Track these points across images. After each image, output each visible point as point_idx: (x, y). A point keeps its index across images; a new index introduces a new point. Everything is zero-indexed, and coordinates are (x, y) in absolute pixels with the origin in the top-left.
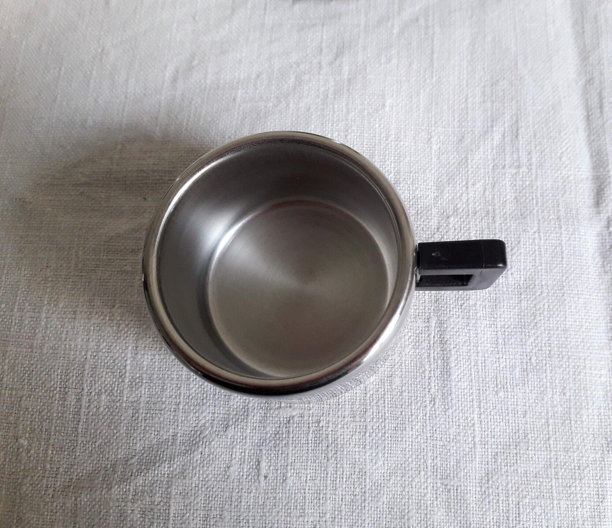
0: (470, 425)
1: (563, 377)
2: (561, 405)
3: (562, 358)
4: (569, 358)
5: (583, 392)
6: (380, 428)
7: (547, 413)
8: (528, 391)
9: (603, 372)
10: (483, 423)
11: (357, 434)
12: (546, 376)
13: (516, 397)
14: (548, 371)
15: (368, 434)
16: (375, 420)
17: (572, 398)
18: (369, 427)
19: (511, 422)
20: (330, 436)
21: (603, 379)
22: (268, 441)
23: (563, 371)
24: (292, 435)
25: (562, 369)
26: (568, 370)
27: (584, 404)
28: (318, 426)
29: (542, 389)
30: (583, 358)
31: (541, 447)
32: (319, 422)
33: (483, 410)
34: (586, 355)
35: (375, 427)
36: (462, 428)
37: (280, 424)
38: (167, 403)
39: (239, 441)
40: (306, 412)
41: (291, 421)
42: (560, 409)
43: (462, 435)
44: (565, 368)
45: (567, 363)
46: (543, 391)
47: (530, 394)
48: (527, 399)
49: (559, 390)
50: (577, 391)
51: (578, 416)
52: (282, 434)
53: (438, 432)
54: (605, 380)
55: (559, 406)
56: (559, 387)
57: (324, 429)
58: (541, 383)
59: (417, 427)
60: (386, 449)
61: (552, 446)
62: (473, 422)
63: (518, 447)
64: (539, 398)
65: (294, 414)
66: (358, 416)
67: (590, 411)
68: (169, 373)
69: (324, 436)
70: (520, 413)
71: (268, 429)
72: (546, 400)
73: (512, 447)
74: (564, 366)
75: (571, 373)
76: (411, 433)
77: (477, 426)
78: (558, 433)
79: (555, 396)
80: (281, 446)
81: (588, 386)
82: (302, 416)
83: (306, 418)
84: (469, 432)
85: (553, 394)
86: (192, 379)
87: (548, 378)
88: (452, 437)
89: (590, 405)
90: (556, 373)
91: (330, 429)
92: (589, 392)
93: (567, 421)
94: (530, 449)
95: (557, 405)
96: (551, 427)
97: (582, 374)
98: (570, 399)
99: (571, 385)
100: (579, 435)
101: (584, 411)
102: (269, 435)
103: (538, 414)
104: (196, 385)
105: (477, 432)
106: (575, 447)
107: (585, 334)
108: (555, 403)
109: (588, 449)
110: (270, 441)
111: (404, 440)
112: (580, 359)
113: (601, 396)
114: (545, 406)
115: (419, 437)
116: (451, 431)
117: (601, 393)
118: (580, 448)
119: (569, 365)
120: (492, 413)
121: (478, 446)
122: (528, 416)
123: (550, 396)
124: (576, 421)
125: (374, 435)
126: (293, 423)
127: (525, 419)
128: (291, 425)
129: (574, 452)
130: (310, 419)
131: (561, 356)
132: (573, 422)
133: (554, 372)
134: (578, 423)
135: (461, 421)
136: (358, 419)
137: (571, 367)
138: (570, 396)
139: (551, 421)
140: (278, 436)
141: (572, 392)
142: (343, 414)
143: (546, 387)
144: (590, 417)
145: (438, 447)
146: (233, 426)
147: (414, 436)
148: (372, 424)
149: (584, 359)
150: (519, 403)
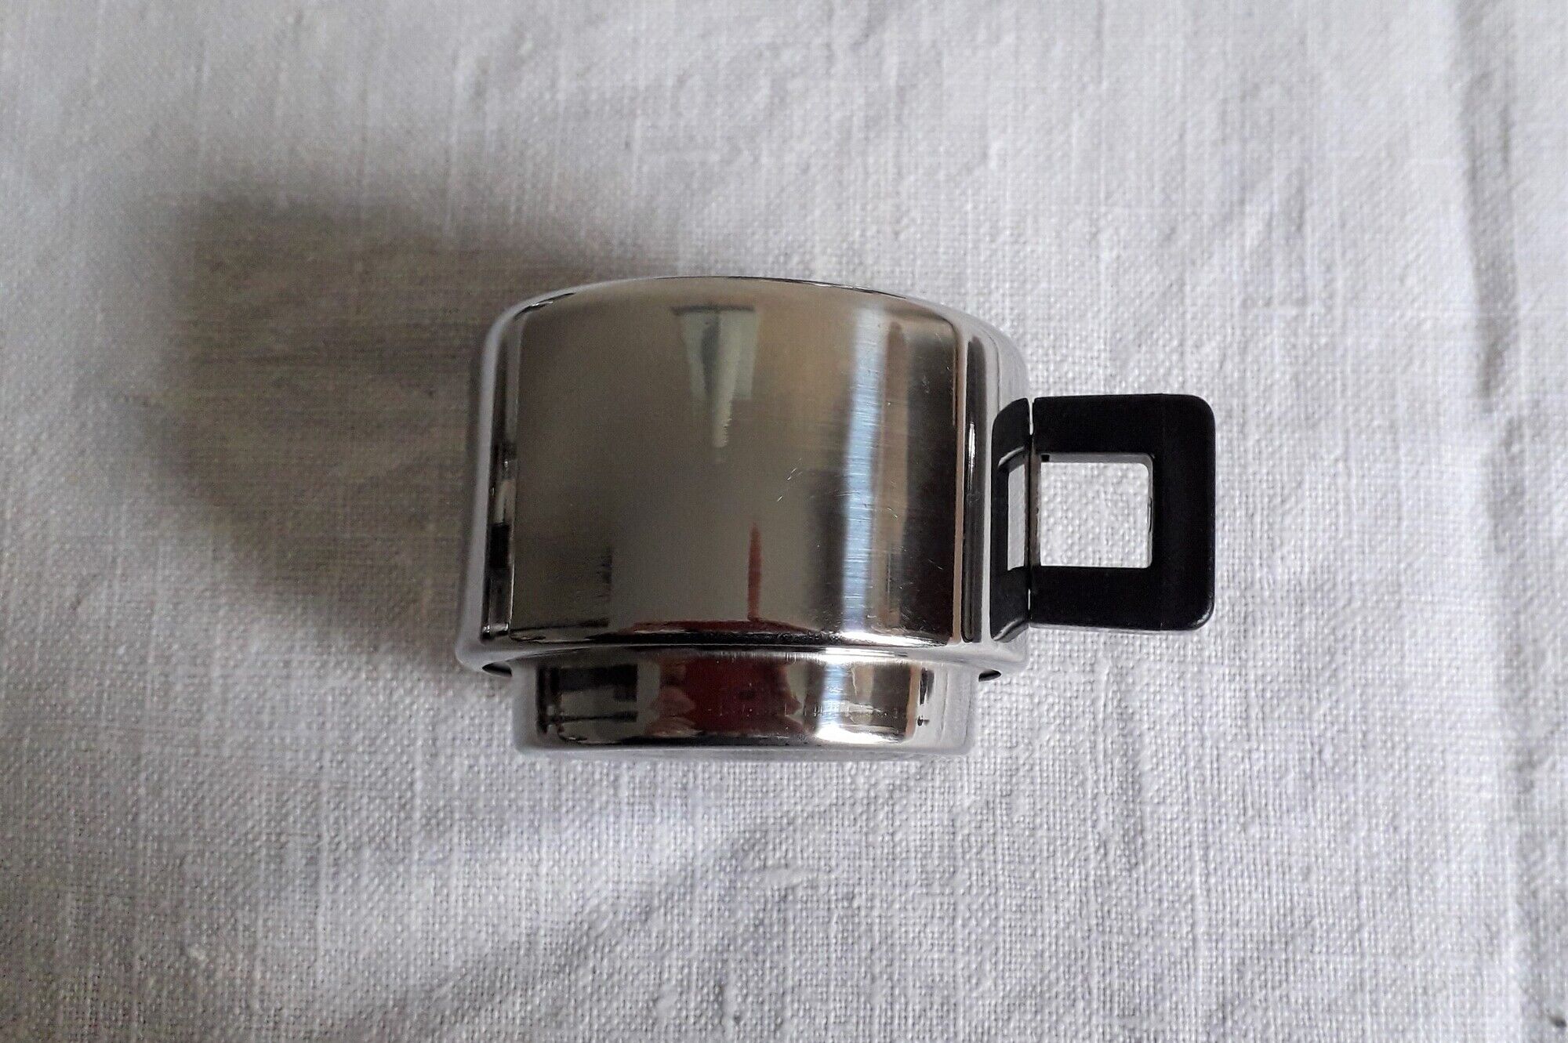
0: (1184, 899)
1: (1393, 792)
2: (1389, 854)
3: (1393, 748)
4: (1407, 750)
5: (1438, 824)
6: (987, 907)
7: (1357, 871)
8: (1313, 823)
9: (1485, 779)
10: (1213, 894)
11: (936, 921)
12: (1355, 791)
13: (1286, 837)
14: (1360, 778)
15: (959, 922)
16: (974, 891)
17: (1413, 837)
18: (961, 907)
19: (1274, 891)
20: (876, 928)
21: (1486, 795)
22: (740, 941)
23: (1394, 778)
24: (792, 928)
25: (1391, 774)
26: (1404, 775)
27: (1439, 852)
28: (850, 906)
29: (1345, 818)
30: (1440, 748)
31: (1341, 947)
32: (851, 898)
33: (1213, 866)
34: (1447, 741)
35: (974, 907)
36: (1165, 905)
37: (766, 903)
38: (511, 862)
39: (675, 941)
40: (823, 877)
41: (790, 898)
42: (1386, 863)
43: (1166, 920)
44: (1400, 771)
45: (1403, 761)
46: (1348, 823)
47: (1319, 831)
48: (1312, 840)
49: (1383, 820)
50: (1425, 823)
51: (1426, 878)
52: (771, 925)
53: (1113, 916)
54: (1490, 796)
55: (1384, 855)
56: (1383, 815)
57: (863, 913)
58: (1344, 806)
59: (1067, 905)
60: (1001, 952)
61: (1366, 944)
62: (1190, 892)
63: (1291, 947)
64: (1339, 839)
65: (795, 880)
66: (936, 883)
67: (1454, 866)
68: (513, 795)
69: (863, 928)
70: (1295, 871)
71: (740, 914)
72: (1354, 841)
73: (1276, 947)
74: (1397, 767)
75: (1412, 782)
76: (1054, 918)
77: (1200, 900)
78: (1379, 916)
79: (1375, 834)
80: (769, 950)
81: (1450, 811)
82: (813, 886)
83: (822, 890)
84: (1183, 914)
85: (1369, 830)
86: (564, 809)
87: (1361, 793)
88: (1144, 925)
89: (1453, 852)
90: (1377, 783)
91: (876, 913)
92: (1452, 825)
93: (1400, 890)
94: (1317, 949)
95: (1378, 854)
96: (1364, 902)
97: (1437, 784)
98: (1408, 840)
99: (1412, 809)
100: (1427, 919)
101: (1439, 867)
102: (741, 929)
103: (1335, 873)
104: (573, 821)
105: (1200, 915)
106: (1417, 946)
107: (1445, 694)
108: (1375, 849)
109: (1445, 950)
110: (745, 942)
111: (1040, 933)
112: (1432, 751)
113: (1479, 833)
114: (1353, 854)
115: (1073, 927)
116: (1144, 913)
117: (1481, 827)
118: (1429, 947)
119: (1407, 766)
120: (1234, 874)
121: (1201, 944)
122: (1313, 877)
123: (1363, 834)
124: (1421, 890)
125: (973, 922)
126: (795, 902)
127: (1307, 886)
128: (789, 905)
129: (1414, 957)
130: (832, 891)
131: (1389, 744)
132: (1414, 891)
133: (1373, 779)
134: (1426, 892)
135: (1165, 890)
136: (937, 889)
137: (1412, 768)
138: (1409, 833)
139: (1365, 890)
140: (761, 930)
141: (1413, 823)
142: (904, 879)
143: (1356, 814)
144: (1454, 880)
145: (1114, 946)
146: (662, 911)
147: (1062, 925)
148: (968, 899)
149: (1443, 752)
150: (1294, 850)
